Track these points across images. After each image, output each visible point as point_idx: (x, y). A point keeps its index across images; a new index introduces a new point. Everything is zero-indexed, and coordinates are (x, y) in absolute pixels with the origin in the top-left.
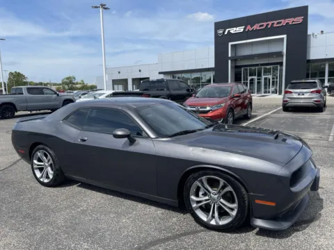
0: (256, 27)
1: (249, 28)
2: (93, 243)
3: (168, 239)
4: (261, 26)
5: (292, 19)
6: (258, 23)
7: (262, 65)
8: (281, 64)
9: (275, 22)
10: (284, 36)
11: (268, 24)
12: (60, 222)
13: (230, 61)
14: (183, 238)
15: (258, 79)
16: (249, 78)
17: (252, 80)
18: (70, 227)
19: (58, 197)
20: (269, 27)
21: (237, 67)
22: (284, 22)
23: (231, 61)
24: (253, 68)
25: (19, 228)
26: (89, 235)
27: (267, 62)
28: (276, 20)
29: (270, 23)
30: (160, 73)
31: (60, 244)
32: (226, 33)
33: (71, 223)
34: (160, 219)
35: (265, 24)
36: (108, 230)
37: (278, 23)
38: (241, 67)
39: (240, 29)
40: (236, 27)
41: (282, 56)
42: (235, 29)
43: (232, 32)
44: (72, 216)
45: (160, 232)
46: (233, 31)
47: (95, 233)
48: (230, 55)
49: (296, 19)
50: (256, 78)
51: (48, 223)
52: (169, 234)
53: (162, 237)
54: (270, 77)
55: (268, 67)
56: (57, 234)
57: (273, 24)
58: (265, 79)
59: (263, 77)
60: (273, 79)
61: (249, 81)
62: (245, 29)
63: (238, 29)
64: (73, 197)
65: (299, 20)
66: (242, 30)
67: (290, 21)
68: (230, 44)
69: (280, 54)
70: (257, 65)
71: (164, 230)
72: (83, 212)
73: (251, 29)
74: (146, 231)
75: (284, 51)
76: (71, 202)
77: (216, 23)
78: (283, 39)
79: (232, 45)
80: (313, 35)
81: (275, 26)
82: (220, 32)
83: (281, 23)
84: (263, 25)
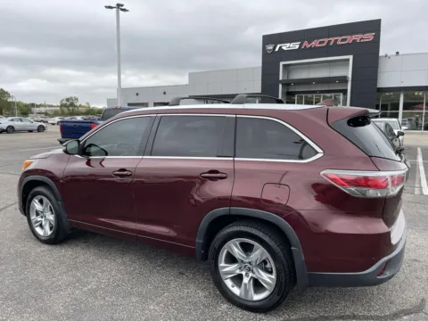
0: (315, 43)
1: (306, 44)
4: (320, 43)
5: (360, 36)
6: (318, 39)
7: (321, 92)
8: (345, 92)
9: (339, 38)
10: (351, 57)
11: (330, 41)
12: (59, 308)
13: (280, 86)
19: (54, 268)
20: (331, 44)
21: (289, 93)
22: (350, 39)
23: (283, 85)
24: (310, 96)
27: (331, 89)
28: (340, 36)
29: (333, 39)
32: (277, 49)
33: (74, 310)
34: (204, 305)
35: (326, 40)
37: (343, 40)
38: (294, 93)
39: (295, 46)
40: (290, 42)
41: (347, 82)
42: (288, 45)
43: (284, 48)
44: (76, 299)
46: (286, 47)
48: (281, 78)
49: (366, 36)
55: (328, 95)
57: (336, 40)
62: (301, 45)
63: (292, 45)
64: (77, 268)
65: (369, 37)
66: (297, 47)
67: (357, 37)
68: (282, 64)
69: (344, 80)
70: (315, 92)
73: (308, 46)
75: (350, 76)
76: (74, 276)
77: (264, 37)
78: (348, 60)
79: (284, 66)
80: (386, 56)
81: (339, 43)
82: (270, 47)
83: (346, 39)
84: (323, 42)
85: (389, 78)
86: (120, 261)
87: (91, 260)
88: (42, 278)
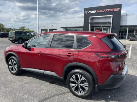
0: (101, 11)
2: (29, 95)
3: (60, 94)
4: (102, 11)
5: (115, 9)
7: (102, 26)
8: (110, 27)
10: (112, 16)
11: (105, 11)
14: (66, 94)
20: (106, 11)
21: (92, 27)
22: (112, 10)
23: (90, 24)
24: (99, 28)
26: (28, 92)
28: (109, 9)
29: (106, 10)
30: (61, 27)
31: (16, 95)
32: (89, 13)
35: (104, 10)
36: (36, 90)
37: (109, 10)
38: (94, 27)
39: (94, 12)
41: (110, 23)
42: (92, 11)
43: (91, 12)
44: (21, 84)
45: (57, 91)
46: (92, 12)
48: (90, 22)
49: (117, 9)
51: (11, 87)
53: (58, 93)
54: (105, 31)
55: (105, 27)
59: (103, 31)
63: (93, 11)
65: (118, 9)
66: (95, 12)
67: (114, 9)
68: (90, 17)
70: (100, 26)
71: (59, 91)
72: (26, 83)
73: (99, 12)
74: (52, 91)
78: (111, 16)
80: (123, 15)
81: (108, 11)
82: (87, 12)
84: (104, 11)
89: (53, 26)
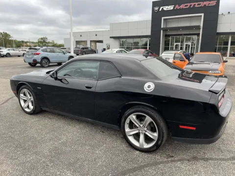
1: (177, 6)
2: (75, 171)
3: (135, 169)
4: (186, 6)
5: (208, 2)
6: (184, 4)
7: (185, 35)
8: (198, 35)
9: (196, 3)
10: (203, 15)
11: (191, 5)
12: (46, 152)
13: (162, 31)
15: (181, 45)
16: (175, 44)
17: (177, 45)
18: (55, 156)
19: (42, 131)
20: (192, 7)
21: (166, 36)
22: (202, 4)
24: (178, 37)
25: (12, 157)
26: (70, 164)
27: (188, 33)
28: (197, 2)
29: (193, 4)
30: (111, 37)
31: (47, 172)
32: (160, 10)
33: (55, 153)
34: (126, 151)
35: (189, 4)
36: (86, 160)
37: (198, 5)
38: (169, 36)
40: (168, 6)
41: (200, 29)
42: (167, 7)
43: (165, 9)
44: (56, 147)
45: (128, 163)
46: (166, 8)
47: (75, 162)
48: (162, 27)
49: (212, 2)
50: (179, 44)
51: (36, 153)
52: (136, 166)
53: (130, 167)
54: (190, 43)
55: (189, 36)
56: (44, 162)
58: (187, 45)
59: (185, 44)
60: (192, 45)
61: (174, 46)
62: (174, 7)
63: (169, 7)
64: (55, 131)
65: (213, 3)
66: (172, 8)
68: (163, 18)
69: (198, 27)
70: (181, 35)
72: (64, 144)
73: (178, 8)
75: (202, 25)
76: (53, 135)
77: (153, 2)
78: (201, 16)
79: (164, 19)
80: (222, 14)
81: (196, 6)
82: (156, 9)
83: (200, 4)
84: (187, 6)
85: (224, 27)
86: (78, 127)
87: (62, 126)
88: (36, 136)
89: (96, 35)
